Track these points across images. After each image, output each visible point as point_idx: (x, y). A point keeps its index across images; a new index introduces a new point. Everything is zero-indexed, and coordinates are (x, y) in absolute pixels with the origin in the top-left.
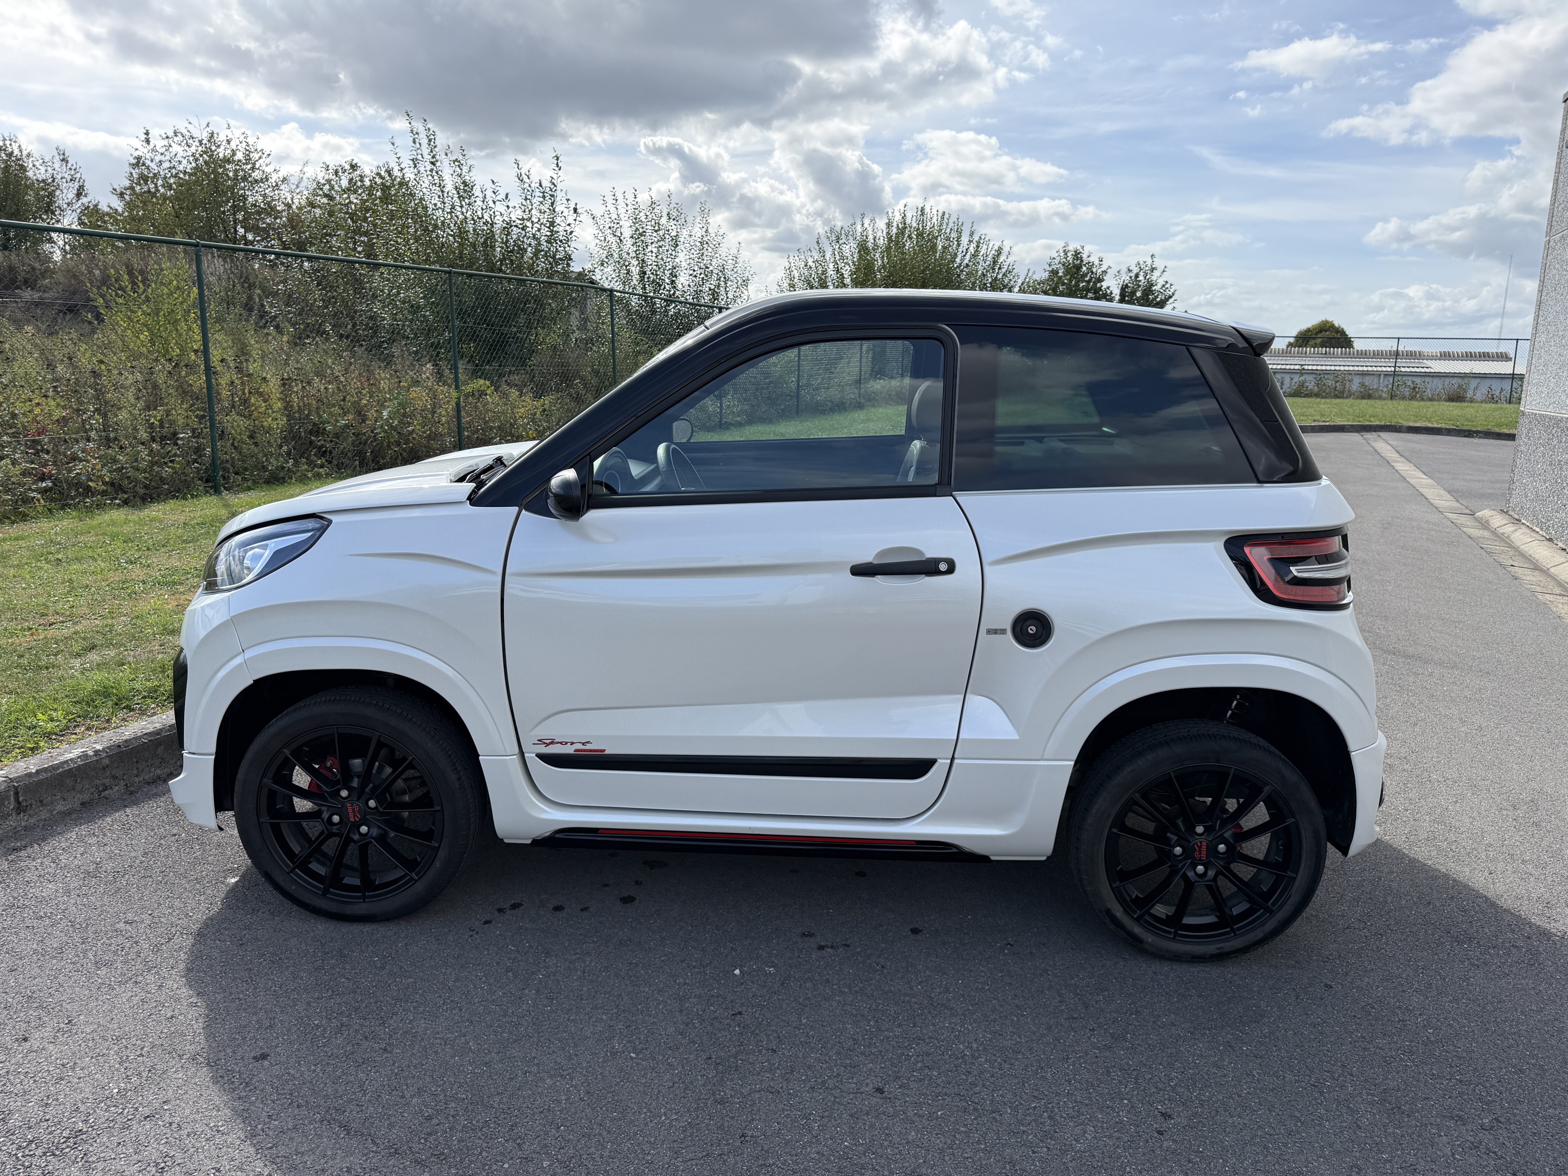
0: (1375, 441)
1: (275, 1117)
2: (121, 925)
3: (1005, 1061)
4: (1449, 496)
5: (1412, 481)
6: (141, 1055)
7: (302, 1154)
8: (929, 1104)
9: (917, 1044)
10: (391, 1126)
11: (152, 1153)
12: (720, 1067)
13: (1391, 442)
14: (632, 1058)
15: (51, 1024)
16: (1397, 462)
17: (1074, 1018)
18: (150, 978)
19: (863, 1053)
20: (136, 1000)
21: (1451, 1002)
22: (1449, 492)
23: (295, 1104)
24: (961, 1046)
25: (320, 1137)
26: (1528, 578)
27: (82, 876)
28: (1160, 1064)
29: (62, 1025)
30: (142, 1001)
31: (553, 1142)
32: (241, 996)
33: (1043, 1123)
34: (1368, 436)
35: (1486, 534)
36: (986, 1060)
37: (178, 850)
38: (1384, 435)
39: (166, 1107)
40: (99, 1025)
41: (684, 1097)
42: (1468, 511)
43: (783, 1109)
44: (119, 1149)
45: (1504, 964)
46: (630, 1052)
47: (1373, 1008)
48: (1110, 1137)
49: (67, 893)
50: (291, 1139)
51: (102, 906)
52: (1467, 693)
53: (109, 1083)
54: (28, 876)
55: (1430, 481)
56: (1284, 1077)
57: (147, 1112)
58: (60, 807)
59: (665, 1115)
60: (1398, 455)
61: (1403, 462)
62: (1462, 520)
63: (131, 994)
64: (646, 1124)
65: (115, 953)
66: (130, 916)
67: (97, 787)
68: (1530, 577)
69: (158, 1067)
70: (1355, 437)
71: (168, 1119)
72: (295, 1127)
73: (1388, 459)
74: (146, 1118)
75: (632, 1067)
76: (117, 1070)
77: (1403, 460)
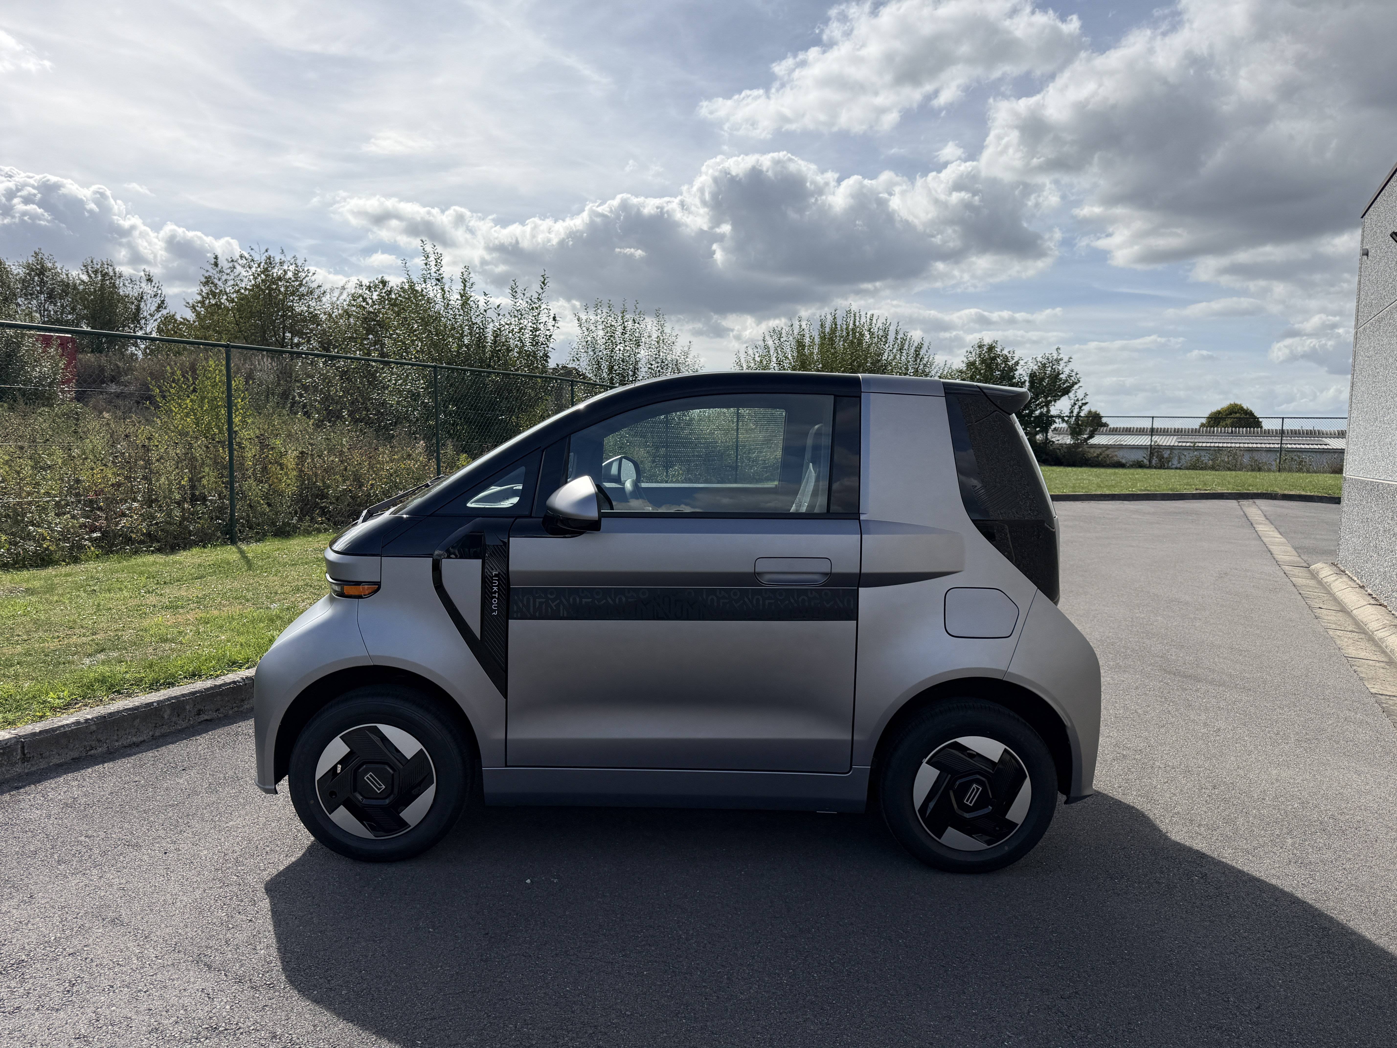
0: (1249, 506)
1: (160, 957)
2: (83, 838)
3: (710, 943)
4: (1294, 553)
5: (1265, 540)
6: (77, 918)
7: (173, 980)
8: (640, 967)
9: (647, 930)
10: (242, 966)
11: (70, 975)
12: (493, 940)
13: (1263, 508)
14: (429, 932)
15: (18, 897)
16: (1260, 524)
17: (775, 917)
18: (95, 871)
19: (604, 935)
20: (81, 884)
21: (1082, 917)
22: (1296, 549)
23: (177, 951)
24: (681, 932)
25: (189, 970)
26: (1329, 618)
27: (61, 806)
28: (830, 949)
29: (25, 898)
30: (86, 885)
31: (354, 980)
32: (157, 884)
33: (721, 982)
34: (1244, 502)
35: (1312, 583)
36: (696, 942)
37: (136, 791)
38: (1259, 502)
39: (85, 949)
40: (51, 899)
41: (459, 957)
42: (1305, 565)
43: (529, 966)
44: (47, 972)
45: (1140, 893)
46: (429, 928)
47: (1016, 918)
48: (767, 992)
49: (49, 817)
50: (168, 971)
51: (71, 826)
52: (1222, 704)
53: (50, 933)
54: (22, 805)
55: (1283, 540)
56: (922, 960)
57: (71, 951)
58: (56, 761)
59: (441, 967)
60: (1264, 519)
61: (1265, 524)
62: (1296, 571)
63: (78, 881)
64: (425, 972)
65: (74, 855)
66: (90, 833)
67: (85, 748)
68: (1330, 616)
69: (86, 925)
70: (1233, 503)
71: (85, 956)
72: (173, 964)
73: (1253, 521)
74: (69, 955)
75: (428, 937)
76: (57, 926)
77: (1267, 522)
